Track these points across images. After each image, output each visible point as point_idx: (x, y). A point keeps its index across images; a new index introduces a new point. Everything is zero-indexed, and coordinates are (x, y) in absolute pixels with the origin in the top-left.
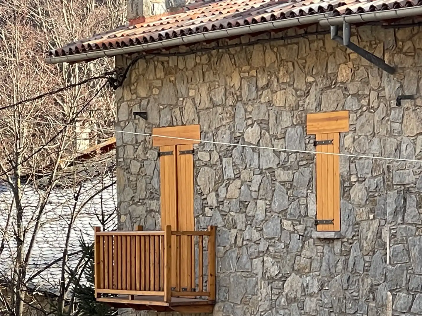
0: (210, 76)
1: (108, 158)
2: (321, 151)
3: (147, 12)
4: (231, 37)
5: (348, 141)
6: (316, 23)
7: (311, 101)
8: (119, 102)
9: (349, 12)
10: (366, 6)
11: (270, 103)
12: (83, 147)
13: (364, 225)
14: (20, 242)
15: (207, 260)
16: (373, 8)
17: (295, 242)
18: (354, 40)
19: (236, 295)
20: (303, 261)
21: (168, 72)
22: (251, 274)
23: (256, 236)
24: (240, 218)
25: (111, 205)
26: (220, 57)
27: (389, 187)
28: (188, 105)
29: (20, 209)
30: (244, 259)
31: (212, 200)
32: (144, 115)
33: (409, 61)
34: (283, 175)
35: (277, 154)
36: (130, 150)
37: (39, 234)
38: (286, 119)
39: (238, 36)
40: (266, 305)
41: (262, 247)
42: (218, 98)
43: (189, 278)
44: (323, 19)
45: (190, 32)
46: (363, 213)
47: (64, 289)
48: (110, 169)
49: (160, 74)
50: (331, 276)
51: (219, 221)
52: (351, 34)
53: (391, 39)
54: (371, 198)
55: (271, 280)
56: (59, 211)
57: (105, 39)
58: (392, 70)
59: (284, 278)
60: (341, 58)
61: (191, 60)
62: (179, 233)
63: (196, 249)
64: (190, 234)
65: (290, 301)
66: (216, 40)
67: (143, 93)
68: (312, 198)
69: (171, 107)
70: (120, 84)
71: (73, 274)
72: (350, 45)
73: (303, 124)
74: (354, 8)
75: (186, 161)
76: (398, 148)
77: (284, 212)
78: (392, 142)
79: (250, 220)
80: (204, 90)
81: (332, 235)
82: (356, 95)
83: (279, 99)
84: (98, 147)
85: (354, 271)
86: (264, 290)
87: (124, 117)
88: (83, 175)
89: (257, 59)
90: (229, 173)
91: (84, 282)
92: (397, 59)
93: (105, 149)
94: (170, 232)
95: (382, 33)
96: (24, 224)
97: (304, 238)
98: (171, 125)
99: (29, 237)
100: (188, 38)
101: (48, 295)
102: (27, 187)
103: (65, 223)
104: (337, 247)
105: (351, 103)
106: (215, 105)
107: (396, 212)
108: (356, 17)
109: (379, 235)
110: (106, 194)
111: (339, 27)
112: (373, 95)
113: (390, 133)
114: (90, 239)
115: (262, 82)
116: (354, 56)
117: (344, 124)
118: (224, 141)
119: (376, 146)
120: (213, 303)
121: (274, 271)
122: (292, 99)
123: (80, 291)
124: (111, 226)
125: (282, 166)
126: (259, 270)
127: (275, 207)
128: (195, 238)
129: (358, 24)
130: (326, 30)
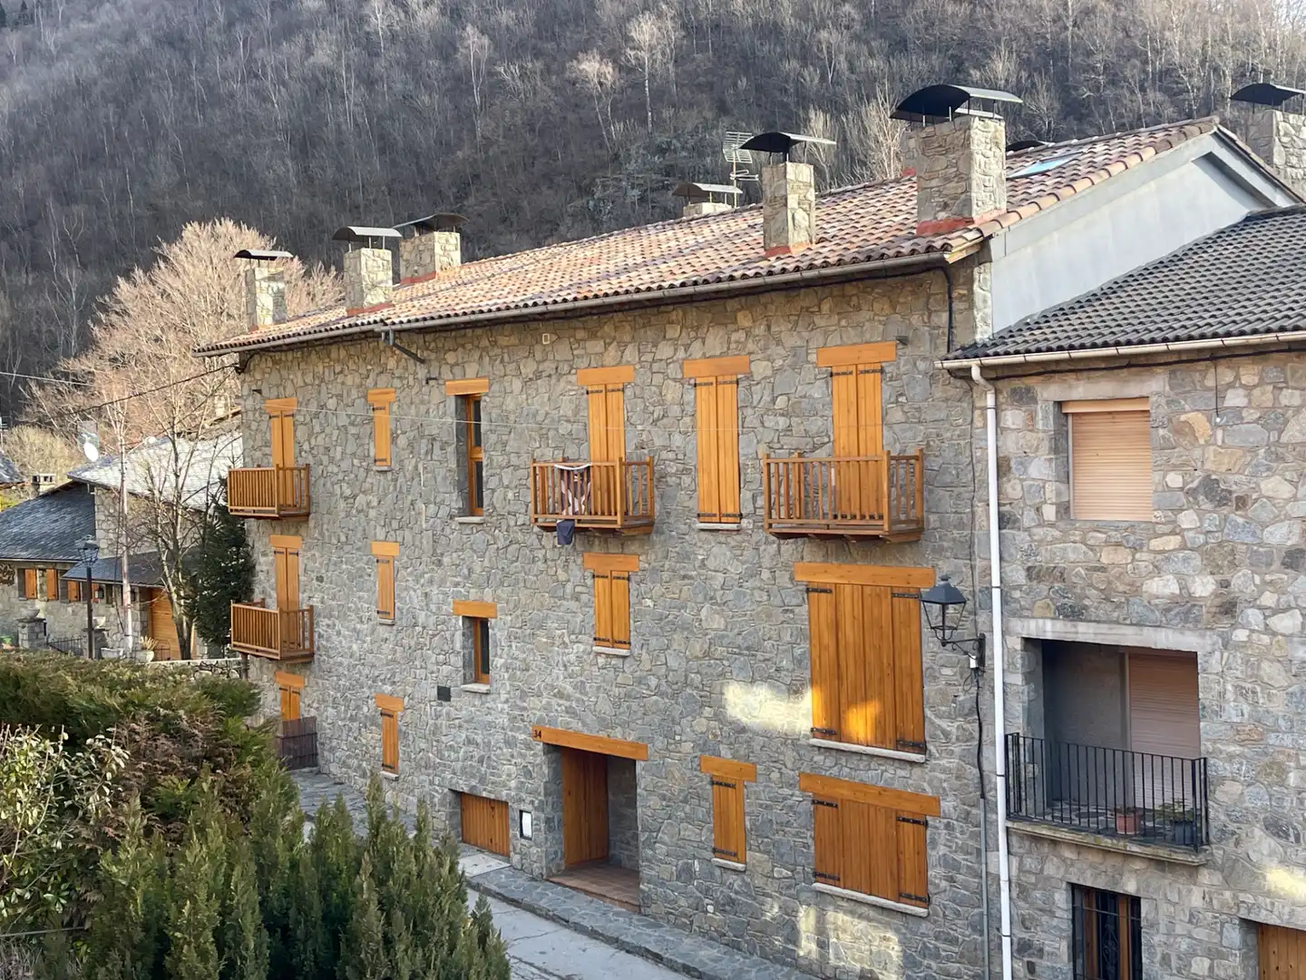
0: (303, 365)
1: (236, 420)
2: (378, 413)
3: (260, 323)
4: (316, 340)
5: (395, 408)
6: (372, 331)
7: (370, 382)
8: (243, 382)
9: (394, 323)
10: (405, 320)
11: (343, 383)
12: (220, 413)
13: (406, 462)
14: (177, 476)
15: (304, 487)
16: (409, 321)
17: (362, 473)
18: (398, 342)
19: (323, 508)
20: (367, 486)
21: (275, 363)
22: (332, 494)
23: (336, 470)
24: (325, 459)
25: (239, 451)
26: (310, 353)
27: (422, 437)
28: (289, 384)
29: (176, 454)
30: (329, 485)
31: (306, 447)
32: (259, 391)
33: (433, 356)
34: (353, 430)
35: (349, 416)
36: (250, 414)
37: (190, 471)
38: (354, 394)
39: (321, 339)
40: (343, 514)
41: (340, 477)
42: (309, 379)
43: (292, 498)
44: (377, 328)
45: (289, 336)
46: (406, 454)
47: (208, 507)
48: (238, 427)
49: (270, 364)
50: (386, 495)
51: (311, 460)
52: (395, 338)
53: (421, 341)
54: (410, 444)
55: (346, 498)
56: (204, 455)
57: (232, 341)
58: (422, 361)
59: (355, 497)
60: (389, 354)
61: (290, 355)
62: (284, 469)
63: (296, 480)
64: (292, 470)
65: (359, 512)
66: (307, 342)
67: (258, 376)
68: (372, 444)
69: (278, 386)
70: (243, 371)
71: (214, 497)
72: (395, 345)
73: (365, 397)
74: (396, 321)
75: (288, 421)
76: (427, 412)
77: (354, 454)
78: (423, 409)
79: (332, 460)
80: (299, 374)
81: (385, 468)
82: (400, 377)
83: (349, 381)
84: (230, 412)
85: (401, 492)
86: (342, 505)
87: (245, 392)
88: (221, 432)
89: (334, 355)
90: (317, 429)
91: (221, 502)
92: (425, 353)
93: (235, 414)
94: (279, 469)
95: (415, 337)
96: (180, 464)
97: (368, 470)
98: (278, 397)
99: (183, 472)
100: (288, 341)
101: (198, 511)
102: (181, 440)
103: (208, 463)
104: (389, 476)
105: (397, 383)
106: (306, 384)
107: (427, 453)
108: (398, 327)
109: (416, 468)
110: (235, 444)
111: (387, 333)
112: (411, 378)
113: (422, 402)
114: (225, 475)
115: (338, 369)
116: (398, 352)
117: (392, 397)
118: (313, 408)
119: (413, 411)
120: (308, 515)
121: (348, 492)
122: (358, 380)
123: (218, 508)
124: (239, 465)
125: (352, 424)
126: (338, 492)
127: (348, 451)
128: (296, 472)
129: (400, 331)
130: (378, 335)
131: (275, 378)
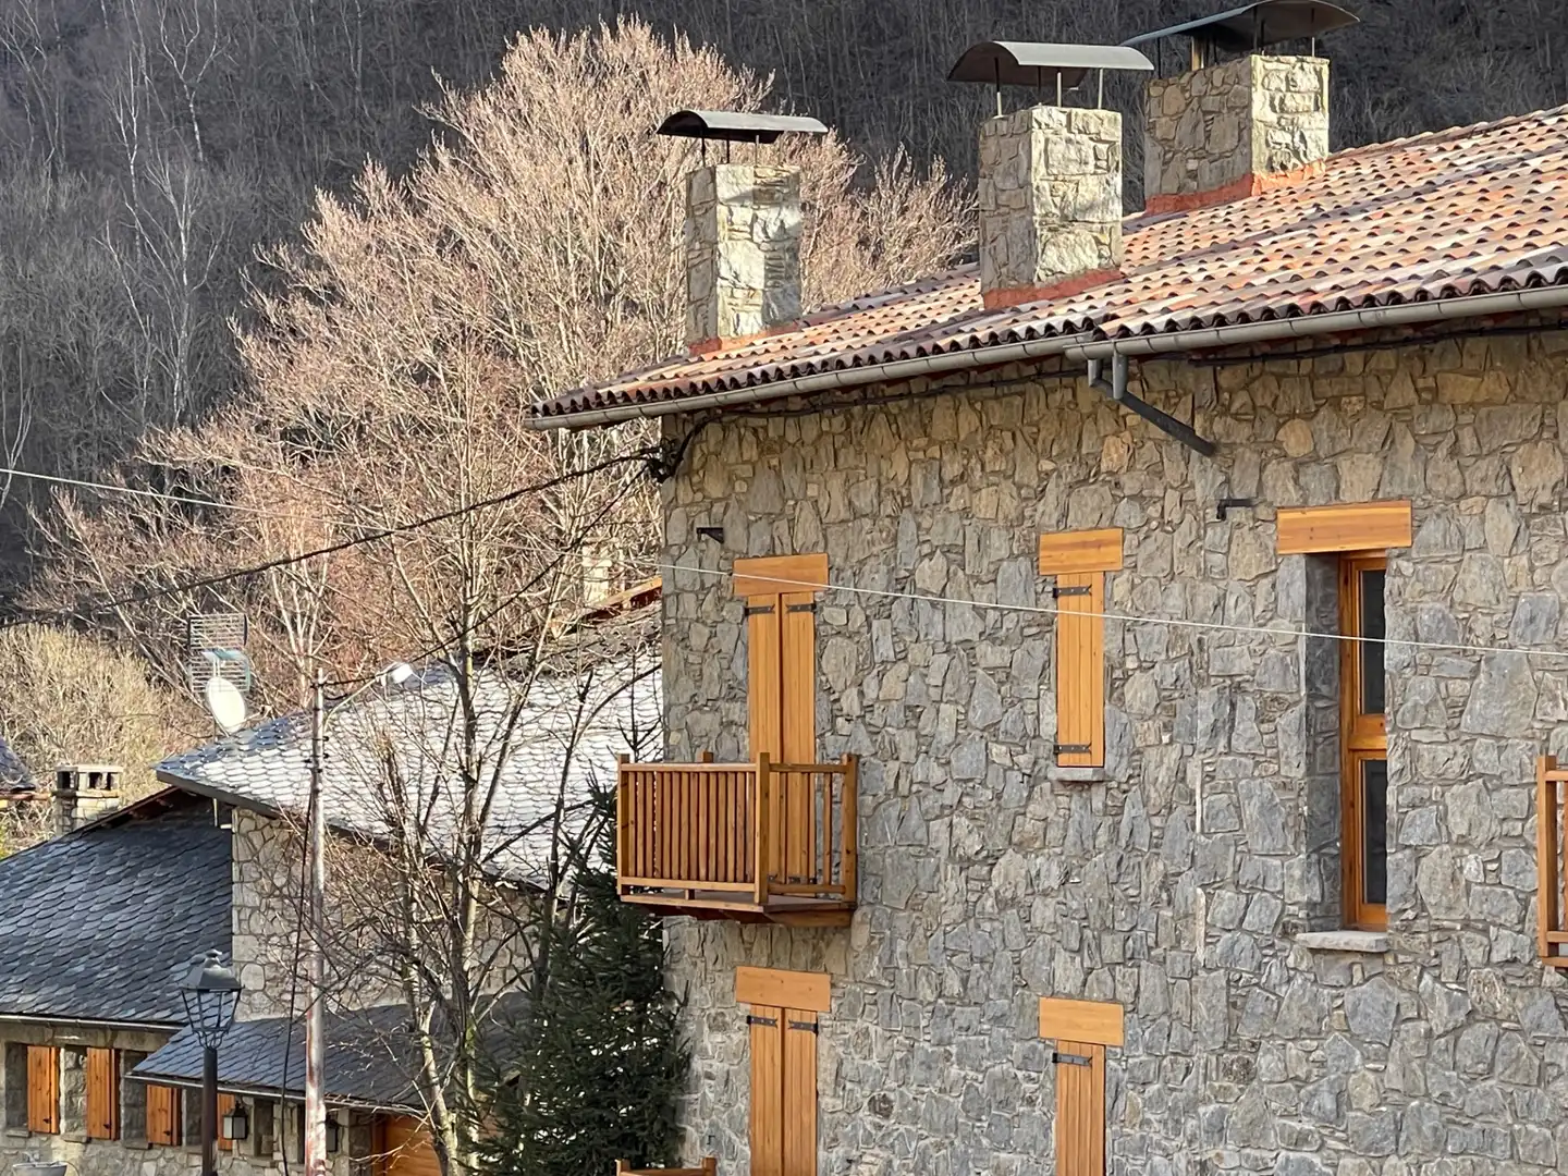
0: (848, 457)
1: (646, 618)
2: (1069, 608)
3: (724, 330)
4: (891, 381)
5: (1120, 589)
6: (1060, 354)
7: (1048, 509)
8: (669, 506)
9: (1125, 332)
10: (1159, 322)
11: (966, 512)
12: (597, 595)
13: (1152, 755)
14: (470, 783)
15: (840, 823)
16: (1172, 326)
17: (1014, 789)
18: (1135, 388)
19: (896, 890)
20: (1029, 826)
21: (765, 449)
22: (926, 850)
23: (937, 775)
24: (905, 740)
25: (650, 711)
26: (869, 420)
27: (1202, 682)
28: (806, 515)
29: (471, 718)
30: (914, 820)
31: (850, 703)
32: (717, 533)
33: (1244, 431)
34: (990, 655)
35: (980, 612)
36: (689, 601)
37: (509, 767)
38: (999, 544)
39: (905, 379)
40: (955, 912)
41: (950, 795)
42: (864, 501)
43: (804, 857)
44: (1074, 346)
45: (811, 369)
46: (1148, 731)
47: (557, 875)
48: (650, 639)
49: (751, 453)
50: (1086, 855)
51: (864, 747)
52: (1128, 377)
53: (1207, 387)
54: (1165, 704)
55: (966, 863)
56: (548, 722)
57: (642, 382)
58: (1209, 449)
59: (992, 860)
60: (1107, 425)
61: (810, 428)
62: (784, 769)
63: (819, 801)
64: (807, 771)
65: (1003, 904)
66: (862, 386)
67: (715, 488)
68: (1048, 701)
69: (771, 518)
70: (672, 472)
71: (574, 846)
72: (1127, 398)
73: (1032, 554)
74: (1134, 325)
75: (801, 623)
76: (1220, 604)
77: (992, 728)
78: (1206, 594)
79: (925, 746)
80: (836, 484)
81: (1087, 774)
82: (1137, 497)
83: (984, 504)
84: (626, 596)
85: (1131, 847)
86: (953, 883)
87: (677, 535)
88: (596, 650)
89: (941, 426)
90: (885, 650)
91: (596, 863)
92: (1218, 427)
93: (641, 600)
94: (768, 767)
95: (1189, 376)
96: (479, 746)
97: (1032, 779)
98: (771, 553)
99: (488, 772)
100: (807, 383)
101: (526, 889)
102: (485, 674)
103: (559, 746)
104: (1098, 798)
105: (1128, 513)
106: (857, 515)
107: (1214, 730)
108: (1138, 344)
109: (1181, 776)
110: (640, 690)
111: (1104, 363)
112: (1172, 497)
113: (1205, 574)
114: (608, 779)
115: (952, 470)
116: (1134, 419)
117: (1113, 554)
118: (875, 585)
119: (1175, 601)
120: (851, 908)
121: (972, 845)
122: (1010, 506)
123: (587, 881)
124: (650, 752)
125: (990, 637)
126: (943, 843)
127: (976, 718)
128: (815, 779)
129: (1143, 357)
130: (1079, 369)
131: (763, 495)
